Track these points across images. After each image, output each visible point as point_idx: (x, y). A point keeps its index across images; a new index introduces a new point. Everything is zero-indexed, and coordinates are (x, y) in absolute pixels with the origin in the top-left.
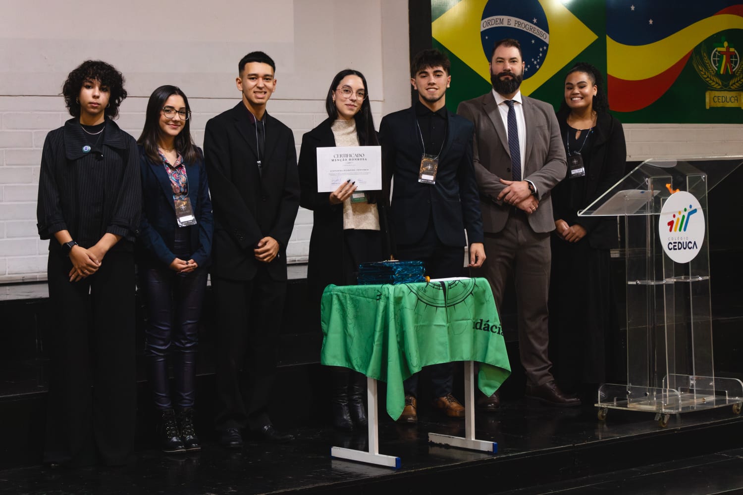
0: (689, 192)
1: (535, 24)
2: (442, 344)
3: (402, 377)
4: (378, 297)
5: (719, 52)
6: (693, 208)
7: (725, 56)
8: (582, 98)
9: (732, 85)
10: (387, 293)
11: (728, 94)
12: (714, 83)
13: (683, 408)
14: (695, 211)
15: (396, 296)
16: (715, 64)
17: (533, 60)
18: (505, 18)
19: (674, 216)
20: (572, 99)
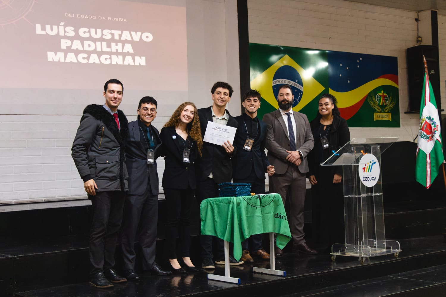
0: (372, 154)
1: (297, 83)
2: (259, 225)
3: (241, 240)
4: (229, 203)
5: (380, 95)
6: (374, 161)
7: (382, 97)
8: (327, 110)
9: (385, 110)
10: (233, 201)
11: (384, 114)
12: (377, 109)
13: (372, 255)
14: (375, 163)
15: (237, 202)
16: (378, 101)
17: (296, 99)
18: (283, 80)
19: (366, 165)
20: (322, 111)
